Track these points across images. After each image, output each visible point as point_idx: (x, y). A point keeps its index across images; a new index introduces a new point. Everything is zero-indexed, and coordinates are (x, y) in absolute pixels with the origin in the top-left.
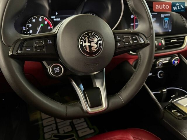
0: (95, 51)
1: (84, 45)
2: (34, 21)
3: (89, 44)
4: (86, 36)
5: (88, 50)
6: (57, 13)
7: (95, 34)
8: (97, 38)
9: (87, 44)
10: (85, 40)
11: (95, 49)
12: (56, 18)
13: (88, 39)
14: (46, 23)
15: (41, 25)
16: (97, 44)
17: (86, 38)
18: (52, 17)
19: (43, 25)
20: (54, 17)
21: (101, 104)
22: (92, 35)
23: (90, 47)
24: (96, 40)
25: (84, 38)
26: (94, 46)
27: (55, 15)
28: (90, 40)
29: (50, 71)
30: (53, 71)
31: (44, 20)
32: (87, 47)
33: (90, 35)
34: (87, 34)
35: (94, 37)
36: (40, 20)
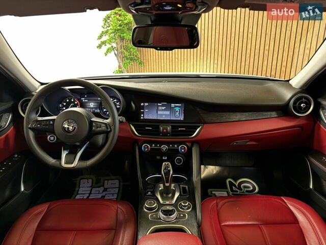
2: (68, 101)
6: (86, 96)
11: (71, 130)
12: (84, 100)
15: (72, 104)
17: (67, 123)
21: (72, 163)
23: (68, 128)
26: (71, 128)
28: (69, 124)
29: (48, 138)
31: (75, 101)
34: (68, 121)
36: (72, 100)
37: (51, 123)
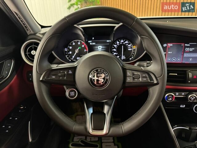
0: (102, 84)
1: (93, 78)
2: (74, 44)
3: (97, 78)
4: (96, 72)
5: (95, 83)
6: (93, 38)
7: (104, 71)
8: (105, 75)
9: (96, 78)
10: (94, 75)
11: (102, 83)
12: (92, 42)
13: (97, 74)
14: (83, 46)
15: (79, 48)
16: (104, 79)
17: (96, 74)
18: (89, 42)
19: (80, 48)
20: (91, 41)
21: (102, 129)
22: (101, 71)
23: (98, 80)
24: (103, 76)
25: (94, 73)
26: (101, 80)
27: (91, 40)
28: (98, 75)
29: (67, 94)
30: (69, 94)
31: (82, 44)
32: (95, 81)
33: (99, 71)
34: (97, 71)
35: (102, 73)
36: (79, 43)
37: (70, 72)
